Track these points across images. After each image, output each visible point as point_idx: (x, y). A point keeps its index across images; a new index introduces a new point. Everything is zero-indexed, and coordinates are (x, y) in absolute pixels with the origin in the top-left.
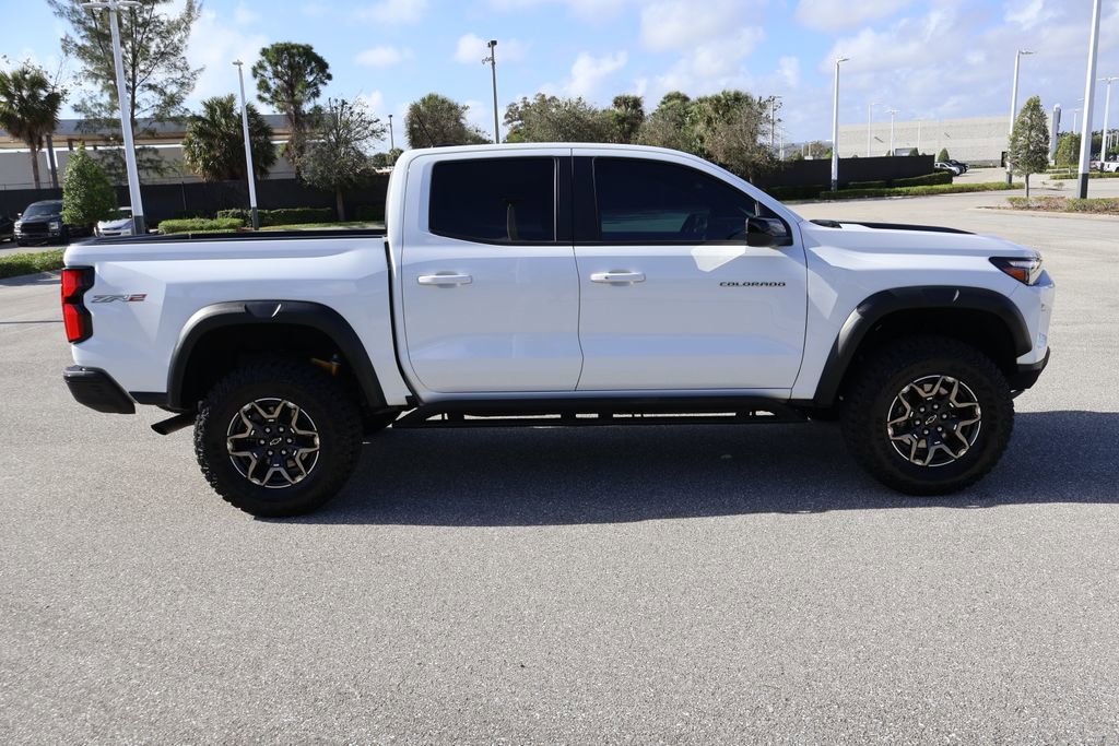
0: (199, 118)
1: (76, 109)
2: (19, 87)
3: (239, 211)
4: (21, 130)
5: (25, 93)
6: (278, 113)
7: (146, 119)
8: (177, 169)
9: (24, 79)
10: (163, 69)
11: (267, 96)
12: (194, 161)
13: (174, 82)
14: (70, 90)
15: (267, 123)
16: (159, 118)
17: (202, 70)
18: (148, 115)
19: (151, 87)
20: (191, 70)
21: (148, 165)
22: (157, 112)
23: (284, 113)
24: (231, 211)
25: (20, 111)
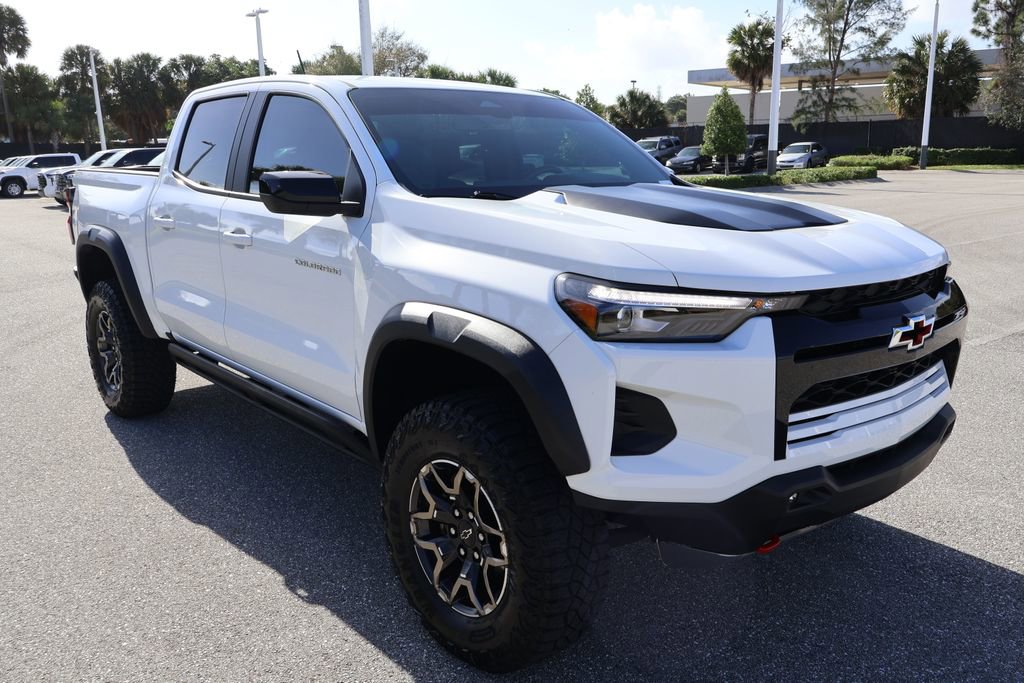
0: (903, 56)
1: (795, 52)
2: (752, 37)
3: (914, 149)
4: (746, 74)
5: (756, 41)
6: (994, 47)
7: (853, 60)
8: (873, 107)
9: (757, 30)
10: (876, 12)
11: (983, 29)
12: (891, 99)
13: (885, 23)
14: (792, 36)
15: (978, 57)
16: (865, 59)
17: (914, 9)
18: (854, 55)
19: (862, 29)
20: (903, 11)
21: (844, 103)
22: (863, 52)
23: (1001, 46)
24: (906, 149)
25: (748, 58)
